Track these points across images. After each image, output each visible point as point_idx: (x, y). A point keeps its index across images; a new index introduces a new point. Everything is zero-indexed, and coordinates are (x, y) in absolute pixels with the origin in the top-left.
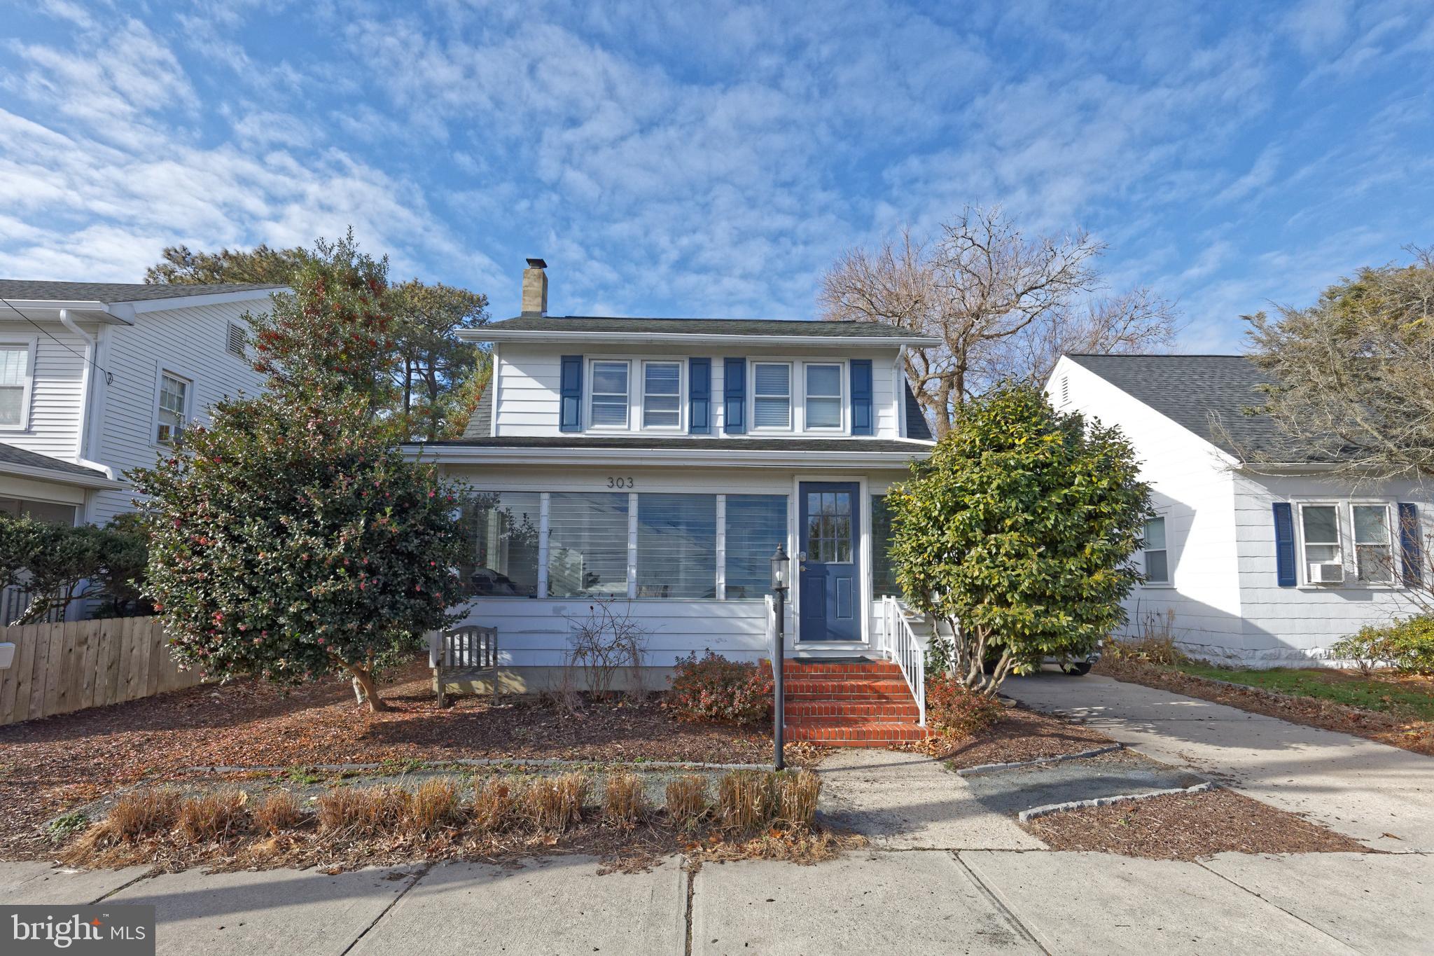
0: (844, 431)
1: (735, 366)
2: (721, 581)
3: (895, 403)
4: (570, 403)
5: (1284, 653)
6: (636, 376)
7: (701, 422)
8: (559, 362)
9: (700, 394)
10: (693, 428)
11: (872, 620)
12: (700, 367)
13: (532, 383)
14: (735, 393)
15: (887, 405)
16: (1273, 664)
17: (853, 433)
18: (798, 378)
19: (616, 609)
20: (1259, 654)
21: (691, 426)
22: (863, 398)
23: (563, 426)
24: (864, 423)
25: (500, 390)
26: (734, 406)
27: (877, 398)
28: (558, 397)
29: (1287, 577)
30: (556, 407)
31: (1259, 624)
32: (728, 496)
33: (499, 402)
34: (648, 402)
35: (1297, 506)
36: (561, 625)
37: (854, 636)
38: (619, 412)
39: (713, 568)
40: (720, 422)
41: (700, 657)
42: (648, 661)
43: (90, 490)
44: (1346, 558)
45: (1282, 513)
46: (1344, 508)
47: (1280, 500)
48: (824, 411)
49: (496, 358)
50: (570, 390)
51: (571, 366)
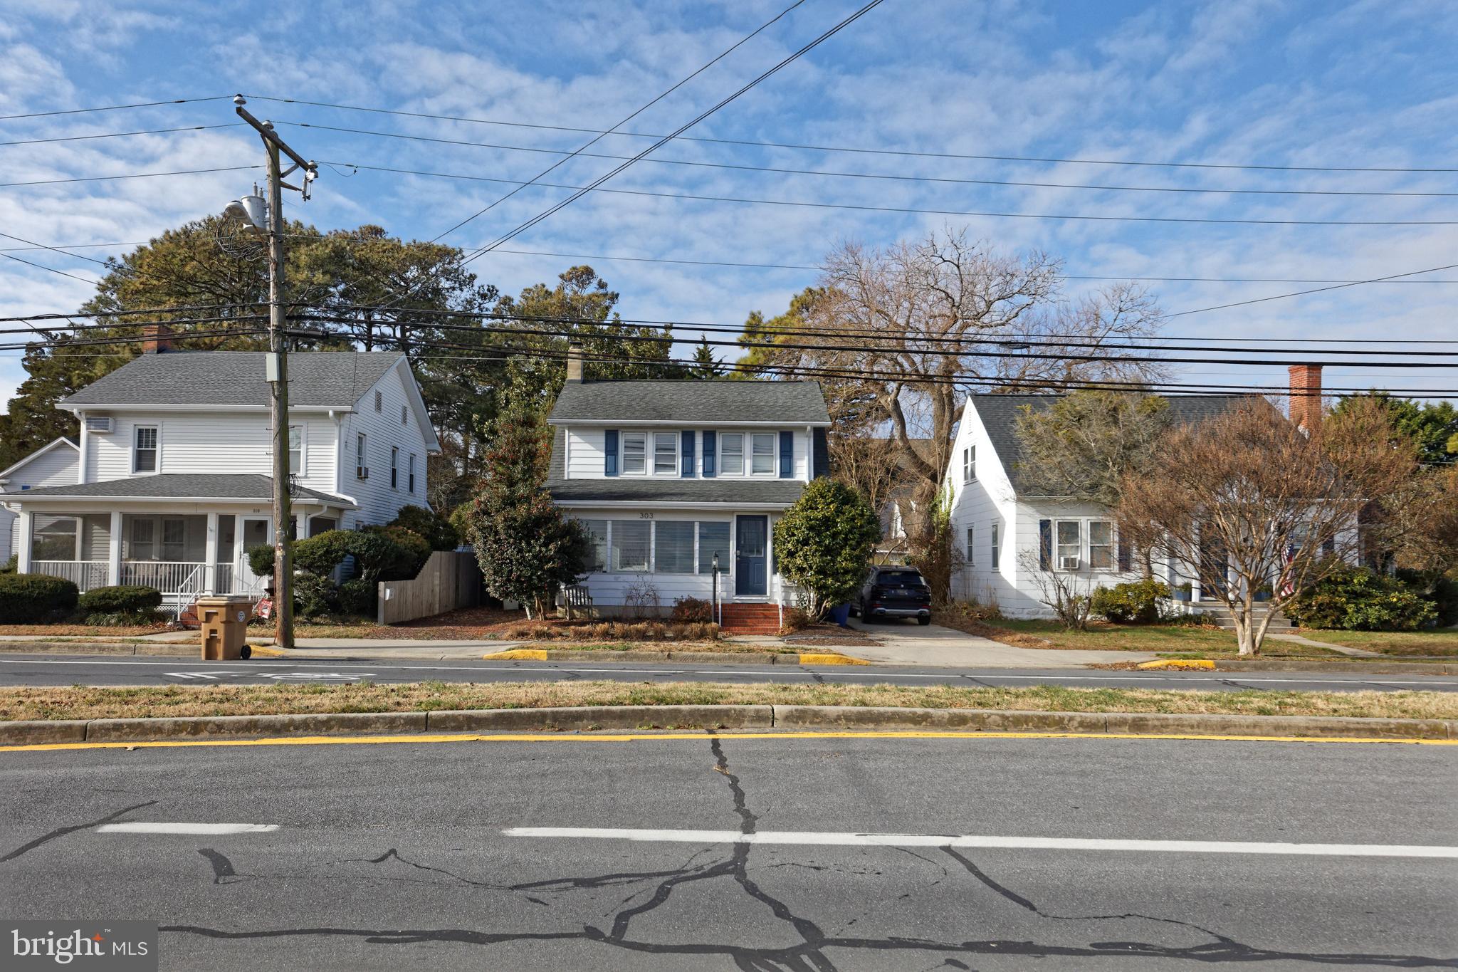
0: (775, 476)
1: (710, 435)
2: (697, 564)
3: (806, 458)
4: (611, 458)
5: (1041, 611)
6: (650, 443)
7: (688, 470)
8: (604, 434)
9: (688, 452)
10: (684, 474)
11: (772, 584)
12: (688, 435)
13: (588, 446)
14: (709, 452)
15: (802, 459)
16: (1033, 617)
17: (781, 477)
18: (748, 443)
19: (647, 578)
20: (1026, 611)
21: (683, 473)
22: (787, 454)
23: (607, 473)
24: (787, 470)
25: (569, 450)
26: (709, 459)
27: (796, 455)
28: (603, 455)
29: (1045, 564)
30: (603, 461)
31: (1027, 593)
32: (701, 523)
33: (569, 458)
34: (657, 458)
35: (1055, 521)
36: (620, 586)
37: (762, 591)
38: (639, 463)
39: (692, 558)
40: (700, 470)
41: (686, 597)
42: (661, 603)
43: (341, 510)
44: (1084, 556)
45: (1045, 525)
46: (1085, 523)
47: (1045, 518)
48: (763, 463)
49: (567, 432)
50: (611, 450)
51: (612, 436)
